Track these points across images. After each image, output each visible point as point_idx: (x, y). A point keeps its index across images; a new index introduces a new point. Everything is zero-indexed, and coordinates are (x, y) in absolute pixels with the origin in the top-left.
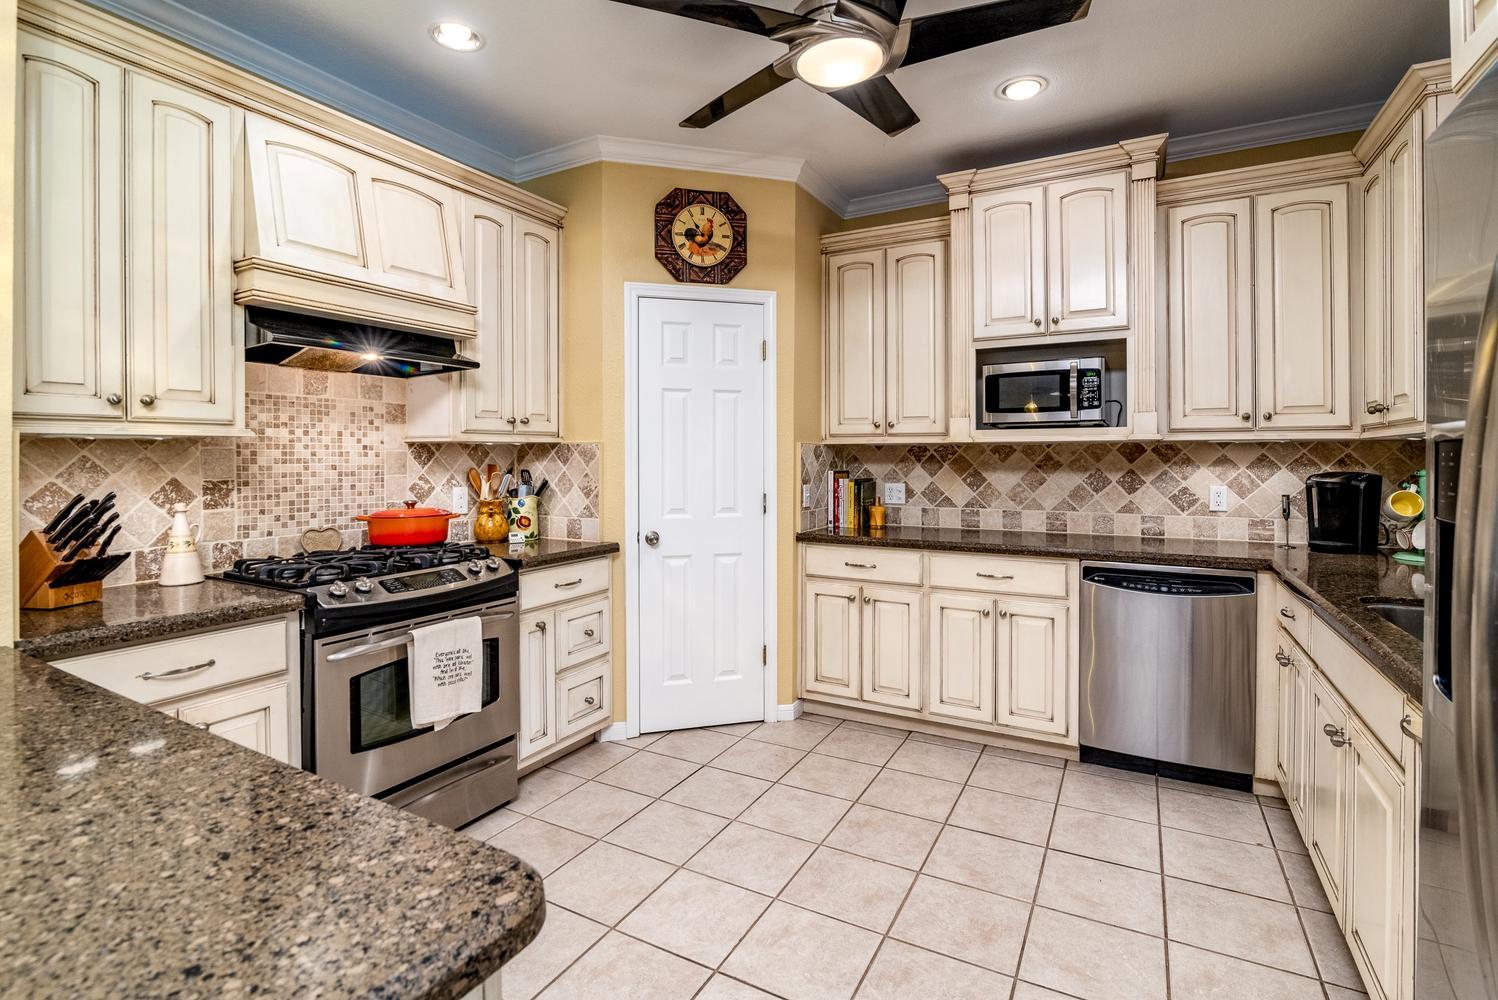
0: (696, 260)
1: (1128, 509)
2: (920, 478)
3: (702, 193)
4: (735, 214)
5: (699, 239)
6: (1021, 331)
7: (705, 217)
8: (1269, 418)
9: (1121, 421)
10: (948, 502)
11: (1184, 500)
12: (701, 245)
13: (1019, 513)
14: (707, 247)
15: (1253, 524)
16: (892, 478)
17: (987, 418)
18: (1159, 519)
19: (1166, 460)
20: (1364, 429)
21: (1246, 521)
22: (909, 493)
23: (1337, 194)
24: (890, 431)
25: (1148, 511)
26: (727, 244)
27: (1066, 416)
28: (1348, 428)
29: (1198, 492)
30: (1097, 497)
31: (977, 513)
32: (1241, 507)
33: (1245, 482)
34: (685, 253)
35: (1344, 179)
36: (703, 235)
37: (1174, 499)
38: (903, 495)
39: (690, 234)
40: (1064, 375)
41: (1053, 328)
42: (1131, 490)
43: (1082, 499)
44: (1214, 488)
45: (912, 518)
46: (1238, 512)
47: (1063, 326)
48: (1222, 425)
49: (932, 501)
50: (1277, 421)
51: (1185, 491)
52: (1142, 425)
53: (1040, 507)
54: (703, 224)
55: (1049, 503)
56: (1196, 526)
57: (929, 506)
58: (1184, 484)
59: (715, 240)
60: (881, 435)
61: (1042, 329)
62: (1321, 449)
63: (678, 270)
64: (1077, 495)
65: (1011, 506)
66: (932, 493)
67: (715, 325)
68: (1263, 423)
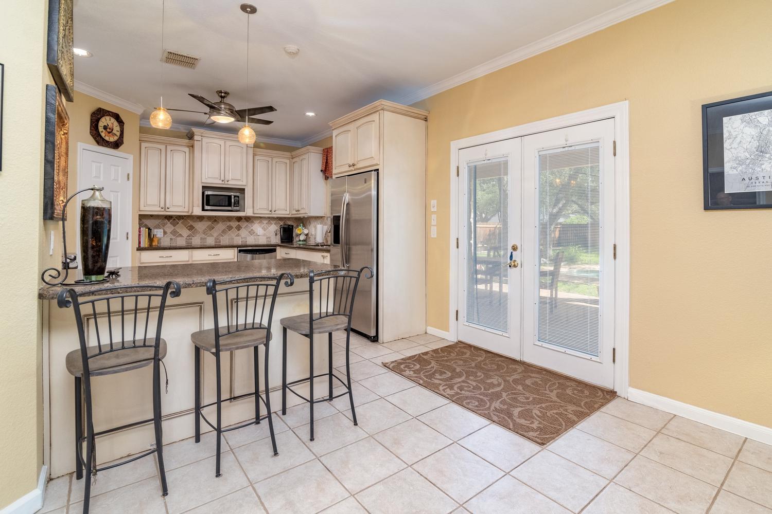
0: (107, 138)
1: (238, 235)
2: (169, 227)
3: (109, 111)
4: (121, 122)
5: (108, 130)
6: (217, 182)
7: (111, 122)
8: (275, 211)
9: (243, 210)
10: (181, 235)
11: (252, 233)
12: (109, 133)
13: (206, 238)
14: (111, 134)
15: (267, 238)
16: (158, 227)
17: (206, 207)
18: (246, 238)
19: (247, 221)
20: (292, 214)
21: (265, 237)
22: (165, 233)
23: (288, 161)
24: (167, 210)
25: (243, 236)
26: (118, 134)
27: (229, 208)
28: (289, 214)
29: (255, 230)
30: (229, 232)
31: (191, 239)
32: (265, 234)
33: (265, 227)
34: (103, 135)
35: (288, 158)
36: (110, 129)
37: (249, 232)
38: (162, 234)
39: (105, 128)
40: (230, 197)
41: (226, 183)
42: (239, 230)
43: (225, 233)
44: (259, 229)
45: (166, 242)
46: (264, 235)
47: (229, 183)
48: (265, 213)
49: (174, 235)
50: (276, 212)
51: (252, 230)
52: (248, 212)
53: (213, 236)
54: (110, 125)
55: (215, 235)
56: (255, 239)
57: (173, 237)
58: (252, 228)
59: (113, 131)
60: (163, 211)
61: (223, 182)
62: (280, 219)
63: (99, 140)
64: (224, 232)
65: (203, 236)
66: (174, 233)
67: (112, 165)
68: (273, 212)
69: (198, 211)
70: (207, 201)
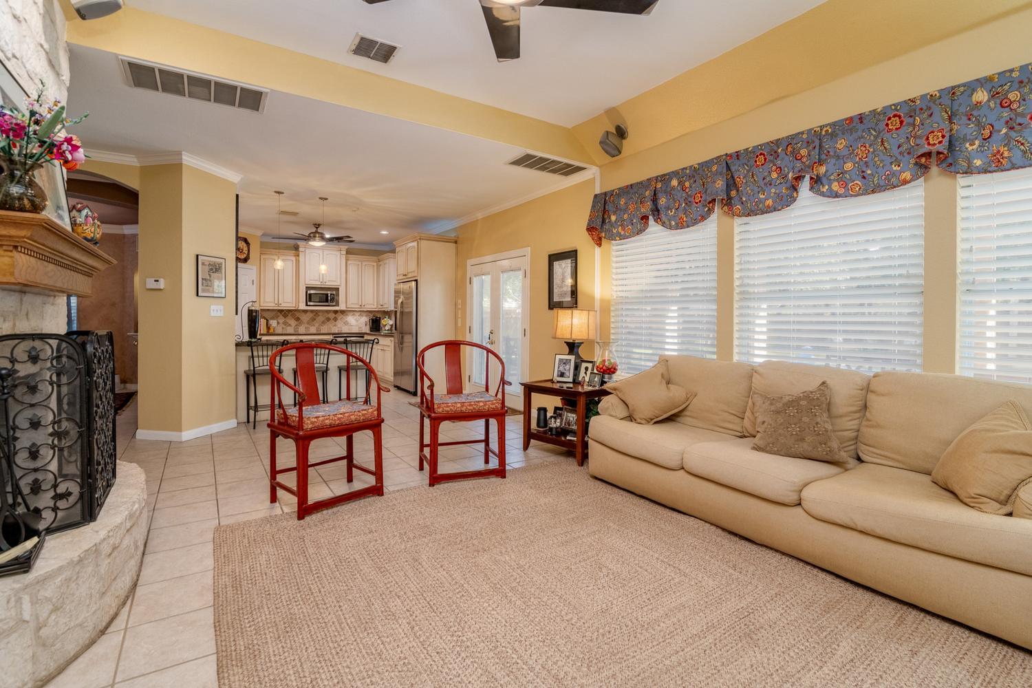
0: (239, 257)
1: (335, 325)
2: (281, 319)
4: (247, 243)
6: (317, 284)
7: (242, 245)
8: (365, 306)
9: (338, 306)
11: (346, 323)
14: (241, 252)
15: (359, 328)
16: (273, 318)
17: (309, 303)
18: (341, 328)
19: (342, 314)
20: (380, 309)
21: (357, 327)
22: (278, 323)
23: (375, 265)
24: (280, 306)
25: (339, 326)
27: (327, 304)
28: (377, 309)
29: (349, 321)
30: (328, 323)
31: (298, 328)
32: (357, 324)
33: (357, 319)
35: (375, 262)
36: (241, 249)
37: (344, 323)
38: (276, 324)
40: (327, 295)
41: (324, 284)
42: (336, 321)
43: (325, 323)
44: (352, 320)
45: (279, 330)
47: (327, 283)
48: (356, 307)
49: (285, 325)
52: (342, 307)
53: (315, 326)
54: (241, 247)
55: (317, 325)
56: (350, 328)
58: (346, 320)
59: (245, 252)
60: (277, 307)
61: (322, 283)
62: (370, 312)
65: (308, 326)
66: (285, 323)
68: (363, 307)
69: (302, 306)
70: (309, 298)
